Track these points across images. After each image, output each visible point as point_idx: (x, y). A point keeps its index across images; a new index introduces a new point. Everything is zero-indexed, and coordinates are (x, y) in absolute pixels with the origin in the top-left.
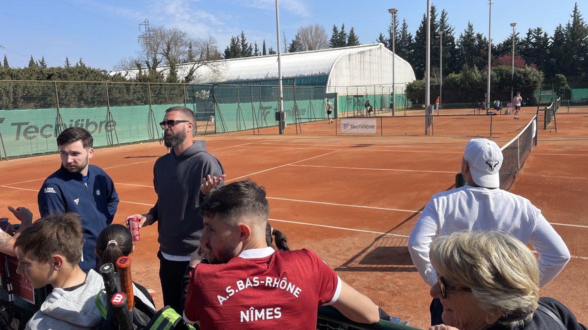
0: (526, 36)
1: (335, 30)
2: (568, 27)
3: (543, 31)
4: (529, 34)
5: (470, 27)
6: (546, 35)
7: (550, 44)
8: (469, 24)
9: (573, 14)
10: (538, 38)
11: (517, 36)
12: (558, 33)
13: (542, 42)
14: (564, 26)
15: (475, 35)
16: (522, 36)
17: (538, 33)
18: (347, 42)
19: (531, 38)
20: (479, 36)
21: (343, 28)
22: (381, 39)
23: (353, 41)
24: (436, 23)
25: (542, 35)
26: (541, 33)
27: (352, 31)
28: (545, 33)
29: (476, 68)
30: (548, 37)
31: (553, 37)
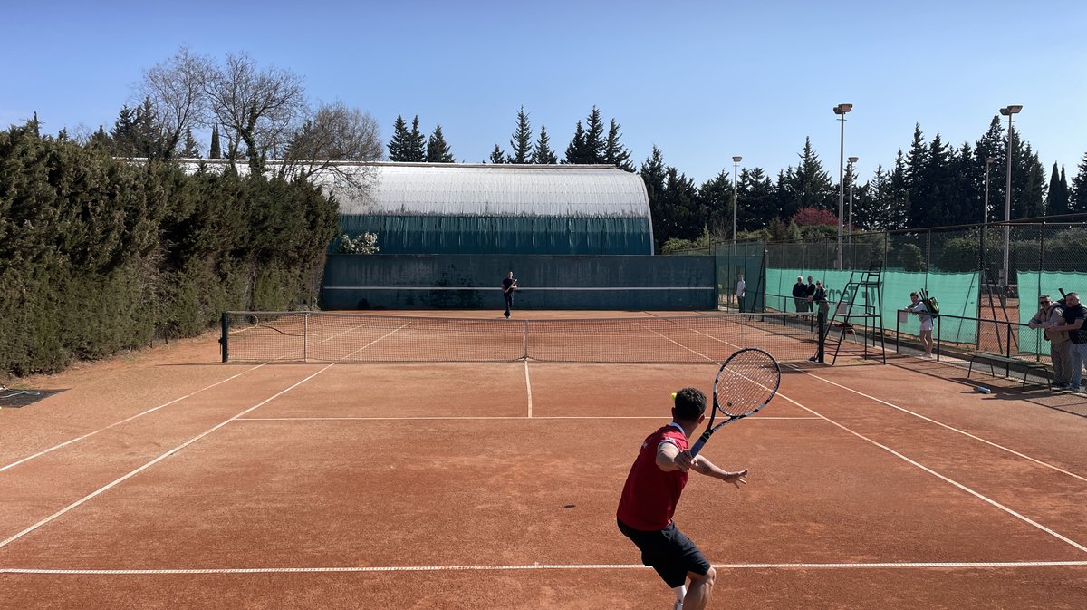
0: (740, 180)
1: (400, 125)
2: (799, 173)
3: (766, 174)
4: (744, 176)
5: (656, 154)
6: (768, 181)
8: (655, 150)
9: (803, 154)
10: (756, 184)
11: (726, 179)
12: (782, 181)
13: (762, 191)
14: (794, 170)
15: (664, 170)
17: (758, 178)
18: (426, 153)
19: (748, 183)
20: (672, 172)
21: (416, 123)
22: (497, 157)
23: (437, 153)
24: (600, 140)
25: (763, 181)
26: (762, 177)
27: (438, 134)
28: (768, 178)
30: (771, 184)
31: (777, 185)
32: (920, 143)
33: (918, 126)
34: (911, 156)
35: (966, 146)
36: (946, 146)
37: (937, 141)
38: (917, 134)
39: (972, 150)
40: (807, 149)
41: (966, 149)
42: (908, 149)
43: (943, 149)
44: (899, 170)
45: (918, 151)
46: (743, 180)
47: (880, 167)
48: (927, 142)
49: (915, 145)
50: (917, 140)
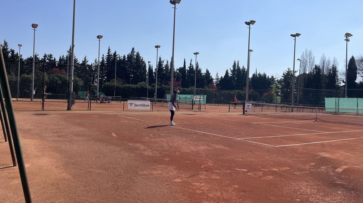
2: (67, 58)
3: (54, 57)
4: (45, 56)
6: (55, 59)
7: (57, 65)
8: (5, 42)
9: (69, 51)
10: (50, 60)
11: (37, 57)
12: (60, 60)
14: (65, 57)
15: (9, 50)
16: (41, 57)
17: (50, 58)
19: (47, 59)
20: (13, 51)
26: (52, 58)
28: (55, 58)
30: (56, 61)
31: (58, 61)
32: (110, 53)
33: (109, 47)
34: (107, 57)
35: (124, 56)
36: (118, 55)
37: (115, 53)
38: (109, 50)
39: (126, 57)
41: (124, 57)
42: (106, 54)
43: (117, 56)
44: (103, 60)
45: (109, 56)
46: (44, 58)
47: (96, 59)
48: (112, 53)
49: (108, 53)
50: (109, 52)
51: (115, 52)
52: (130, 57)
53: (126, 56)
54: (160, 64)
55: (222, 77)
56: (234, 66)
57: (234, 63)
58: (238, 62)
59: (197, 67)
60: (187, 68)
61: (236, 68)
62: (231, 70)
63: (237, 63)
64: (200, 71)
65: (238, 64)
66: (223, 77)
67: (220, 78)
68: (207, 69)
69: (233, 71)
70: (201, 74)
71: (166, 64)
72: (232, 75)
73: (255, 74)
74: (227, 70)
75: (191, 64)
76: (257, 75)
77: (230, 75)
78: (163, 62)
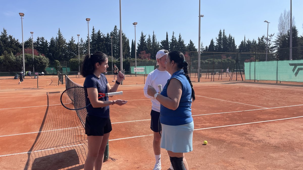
0: (37, 41)
2: (57, 39)
5: (5, 31)
6: (46, 41)
7: (49, 46)
8: (4, 29)
9: (58, 33)
12: (52, 41)
13: (44, 44)
14: (55, 38)
16: (35, 40)
17: (43, 40)
19: (39, 41)
25: (45, 41)
28: (46, 40)
29: (12, 54)
30: (48, 42)
31: (50, 42)
33: (93, 27)
35: (108, 34)
36: (101, 33)
38: (93, 29)
40: (59, 32)
43: (100, 34)
44: (88, 39)
45: (93, 35)
47: (82, 38)
48: (96, 32)
50: (93, 32)
51: (99, 31)
52: (113, 34)
53: (110, 34)
54: (142, 39)
55: (206, 47)
56: (220, 35)
57: (220, 32)
58: (224, 31)
59: (180, 39)
60: (170, 40)
61: (222, 37)
62: (217, 39)
63: (222, 32)
64: (183, 42)
65: (224, 33)
66: (208, 47)
67: (205, 47)
68: (191, 40)
69: (219, 40)
70: (184, 45)
71: (148, 38)
72: (218, 44)
73: (244, 41)
74: (212, 40)
75: (173, 37)
76: (246, 41)
77: (215, 44)
78: (145, 36)
